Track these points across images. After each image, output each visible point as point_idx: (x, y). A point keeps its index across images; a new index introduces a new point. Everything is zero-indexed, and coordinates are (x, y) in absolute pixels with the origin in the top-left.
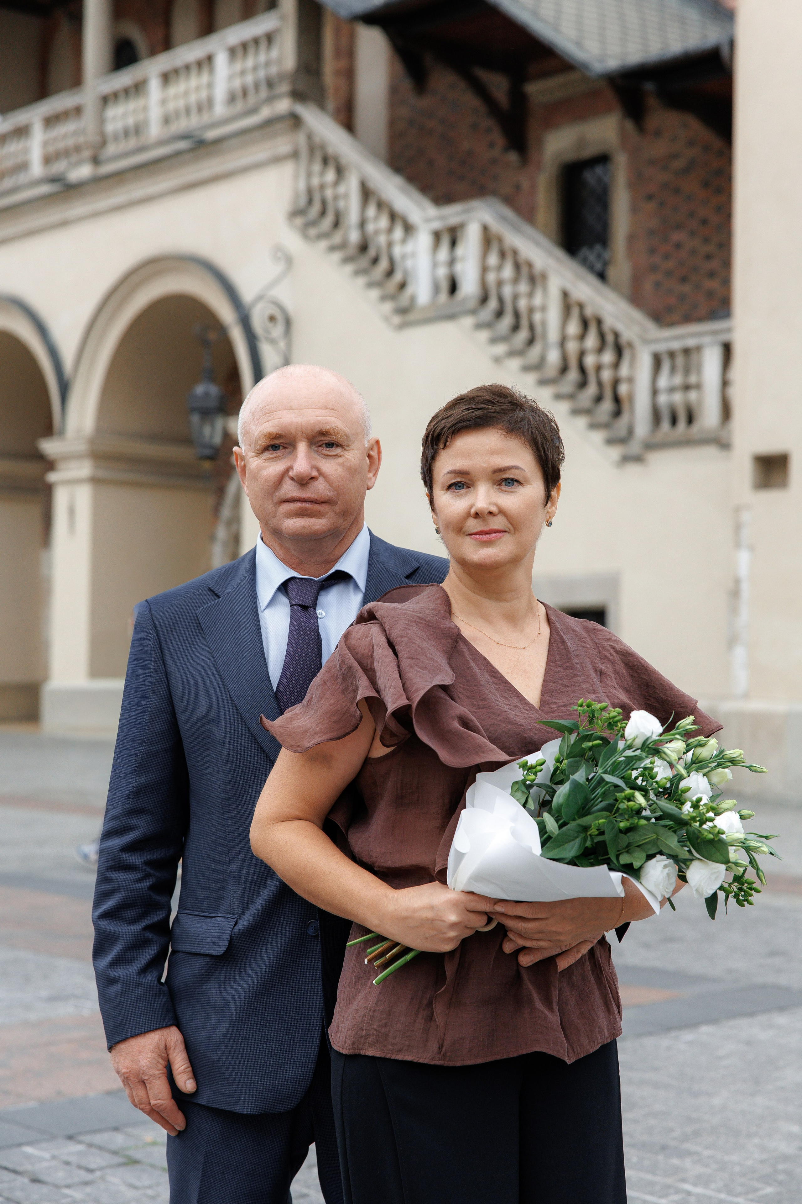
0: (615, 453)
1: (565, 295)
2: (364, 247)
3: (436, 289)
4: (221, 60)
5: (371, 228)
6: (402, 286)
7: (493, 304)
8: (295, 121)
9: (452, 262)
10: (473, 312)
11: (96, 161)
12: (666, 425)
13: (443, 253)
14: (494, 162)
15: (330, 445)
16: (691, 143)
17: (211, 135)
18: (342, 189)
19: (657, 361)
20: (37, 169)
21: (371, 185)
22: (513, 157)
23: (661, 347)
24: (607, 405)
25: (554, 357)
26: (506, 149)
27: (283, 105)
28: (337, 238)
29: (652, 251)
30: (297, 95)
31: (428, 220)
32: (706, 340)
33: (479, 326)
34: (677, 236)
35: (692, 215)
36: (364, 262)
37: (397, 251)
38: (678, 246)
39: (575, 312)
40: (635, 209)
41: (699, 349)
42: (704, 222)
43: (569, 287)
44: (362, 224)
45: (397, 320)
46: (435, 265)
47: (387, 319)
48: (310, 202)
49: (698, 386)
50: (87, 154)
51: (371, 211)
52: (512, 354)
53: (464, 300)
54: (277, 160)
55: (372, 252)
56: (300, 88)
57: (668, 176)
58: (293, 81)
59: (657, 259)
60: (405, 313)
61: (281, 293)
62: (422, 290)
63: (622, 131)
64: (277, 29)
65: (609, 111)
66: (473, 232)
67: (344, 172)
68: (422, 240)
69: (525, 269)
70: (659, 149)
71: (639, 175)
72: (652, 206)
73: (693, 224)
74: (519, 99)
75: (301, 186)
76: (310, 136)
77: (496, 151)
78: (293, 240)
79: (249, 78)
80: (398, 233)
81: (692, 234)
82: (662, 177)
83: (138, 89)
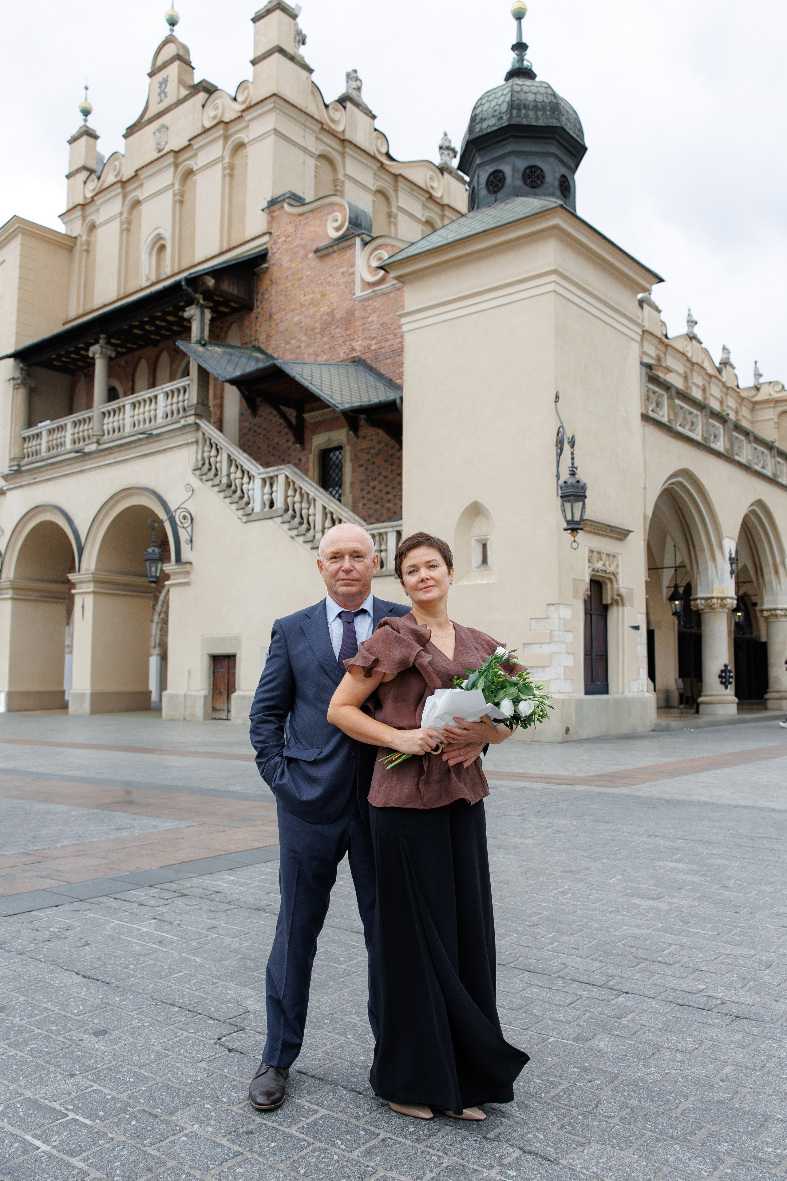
1: (324, 508)
2: (229, 486)
3: (264, 505)
4: (161, 398)
5: (232, 476)
6: (248, 503)
7: (291, 512)
8: (197, 427)
9: (271, 493)
10: (282, 516)
11: (98, 443)
13: (267, 489)
15: (358, 557)
16: (379, 443)
17: (155, 432)
18: (218, 459)
20: (69, 446)
21: (233, 456)
22: (298, 446)
26: (294, 443)
27: (191, 420)
28: (216, 481)
29: (362, 490)
30: (197, 415)
31: (260, 474)
32: (390, 529)
33: (283, 523)
34: (372, 484)
35: (380, 474)
36: (229, 492)
37: (245, 487)
38: (374, 488)
39: (329, 516)
40: (354, 471)
41: (386, 533)
42: (386, 477)
43: (326, 505)
44: (229, 475)
45: (245, 519)
46: (263, 494)
47: (240, 519)
48: (203, 464)
49: (386, 550)
50: (95, 439)
51: (233, 469)
52: (299, 535)
53: (277, 510)
54: (188, 444)
55: (233, 487)
56: (199, 412)
57: (369, 456)
58: (195, 409)
59: (364, 493)
60: (249, 516)
61: (189, 506)
62: (257, 505)
63: (348, 436)
64: (188, 385)
65: (342, 427)
66: (281, 479)
67: (220, 451)
68: (258, 482)
69: (305, 496)
70: (365, 444)
71: (356, 456)
72: (362, 470)
73: (381, 478)
74: (301, 420)
75: (200, 457)
76: (204, 434)
77: (290, 444)
78: (195, 482)
79: (175, 407)
80: (246, 479)
81: (380, 482)
82: (366, 457)
83: (120, 410)
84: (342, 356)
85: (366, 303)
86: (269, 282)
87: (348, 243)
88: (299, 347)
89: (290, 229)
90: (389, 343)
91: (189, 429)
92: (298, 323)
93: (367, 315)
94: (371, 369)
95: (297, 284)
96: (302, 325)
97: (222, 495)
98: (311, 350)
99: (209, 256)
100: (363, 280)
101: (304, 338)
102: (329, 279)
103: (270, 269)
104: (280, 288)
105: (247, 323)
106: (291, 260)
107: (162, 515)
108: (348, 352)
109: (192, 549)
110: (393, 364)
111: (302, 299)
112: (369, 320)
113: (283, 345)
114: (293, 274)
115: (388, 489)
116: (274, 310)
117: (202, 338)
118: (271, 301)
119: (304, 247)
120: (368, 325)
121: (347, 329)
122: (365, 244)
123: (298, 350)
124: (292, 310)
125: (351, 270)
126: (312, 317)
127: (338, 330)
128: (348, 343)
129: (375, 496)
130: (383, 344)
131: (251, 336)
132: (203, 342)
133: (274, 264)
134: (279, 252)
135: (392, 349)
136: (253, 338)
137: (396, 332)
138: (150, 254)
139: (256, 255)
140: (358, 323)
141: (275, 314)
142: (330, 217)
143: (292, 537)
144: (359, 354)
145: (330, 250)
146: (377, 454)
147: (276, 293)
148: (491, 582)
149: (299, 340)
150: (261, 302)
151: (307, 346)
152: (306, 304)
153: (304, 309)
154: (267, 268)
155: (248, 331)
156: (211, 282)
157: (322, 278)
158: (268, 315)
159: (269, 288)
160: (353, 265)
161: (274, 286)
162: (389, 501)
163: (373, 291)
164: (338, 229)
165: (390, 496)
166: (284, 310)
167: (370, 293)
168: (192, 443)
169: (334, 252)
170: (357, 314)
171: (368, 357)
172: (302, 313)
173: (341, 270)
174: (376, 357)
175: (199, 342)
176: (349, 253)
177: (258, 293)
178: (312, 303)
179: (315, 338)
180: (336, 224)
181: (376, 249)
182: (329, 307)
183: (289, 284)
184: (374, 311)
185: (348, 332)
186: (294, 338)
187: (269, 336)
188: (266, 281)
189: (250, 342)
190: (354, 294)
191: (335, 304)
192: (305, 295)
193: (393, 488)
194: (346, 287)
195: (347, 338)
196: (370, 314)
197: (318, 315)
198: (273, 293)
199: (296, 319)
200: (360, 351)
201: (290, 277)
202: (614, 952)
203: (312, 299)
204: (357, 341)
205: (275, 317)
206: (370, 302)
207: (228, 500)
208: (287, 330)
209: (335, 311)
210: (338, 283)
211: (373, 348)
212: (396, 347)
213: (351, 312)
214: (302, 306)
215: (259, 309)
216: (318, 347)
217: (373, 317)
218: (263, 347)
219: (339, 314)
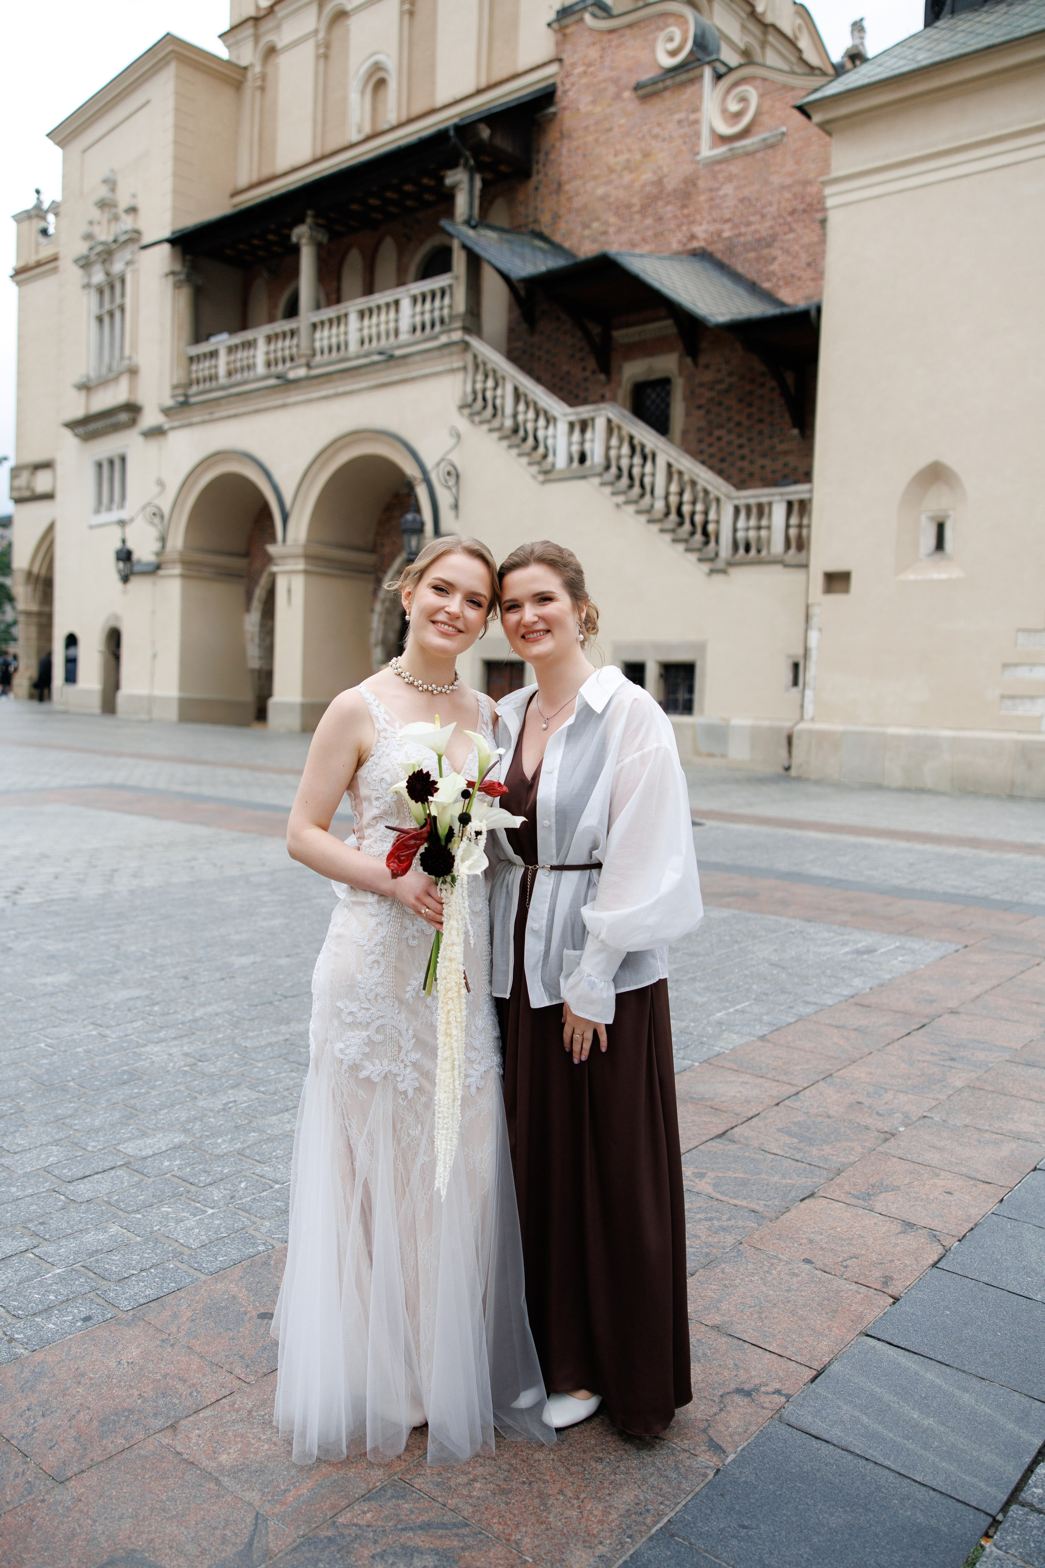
0: (705, 567)
1: (669, 466)
2: (515, 431)
3: (571, 459)
4: (406, 305)
5: (521, 418)
6: (545, 456)
7: (614, 470)
8: (466, 346)
9: (582, 443)
10: (600, 475)
11: (308, 366)
12: (742, 551)
13: (576, 436)
14: (586, 380)
16: (730, 374)
17: (398, 353)
18: (499, 392)
19: (737, 510)
20: (261, 369)
21: (521, 390)
22: (602, 377)
23: (741, 502)
24: (699, 537)
25: (660, 505)
26: (594, 372)
27: (457, 336)
28: (496, 423)
29: (700, 441)
30: (466, 330)
31: (565, 415)
33: (603, 484)
34: (717, 433)
35: (729, 419)
36: (517, 440)
37: (541, 434)
38: (719, 439)
39: (675, 477)
40: (688, 414)
42: (738, 424)
43: (672, 461)
44: (515, 415)
45: (541, 478)
46: (570, 444)
47: (534, 477)
48: (475, 400)
49: (769, 528)
50: (303, 361)
51: (521, 407)
52: (627, 502)
53: (593, 466)
54: (453, 371)
55: (521, 433)
56: (468, 324)
57: (713, 394)
58: (464, 320)
59: (703, 446)
60: (548, 474)
61: (454, 457)
62: (561, 461)
63: (681, 364)
64: (450, 286)
65: (671, 350)
66: (600, 424)
67: (500, 382)
68: (562, 427)
69: (638, 449)
70: (708, 376)
71: (693, 393)
72: (701, 413)
73: (731, 425)
74: (607, 339)
75: (469, 388)
76: (475, 357)
77: (588, 373)
78: (462, 424)
79: (427, 317)
80: (542, 422)
81: (730, 432)
82: (708, 394)
83: (340, 320)
84: (675, 246)
85: (717, 168)
86: (558, 135)
87: (691, 75)
88: (605, 233)
89: (593, 53)
90: (753, 228)
91: (454, 349)
92: (604, 198)
93: (717, 185)
94: (722, 267)
95: (602, 138)
96: (611, 200)
97: (505, 443)
98: (624, 238)
99: (459, 96)
100: (713, 132)
101: (613, 220)
102: (656, 130)
103: (559, 116)
104: (575, 144)
105: (521, 197)
106: (594, 102)
107: (410, 469)
108: (685, 240)
109: (457, 516)
110: (758, 259)
111: (611, 160)
112: (721, 193)
113: (579, 229)
114: (597, 123)
115: (743, 441)
116: (565, 178)
117: (471, 217)
118: (560, 164)
119: (615, 81)
120: (718, 201)
121: (684, 206)
122: (719, 77)
123: (603, 238)
124: (595, 178)
125: (692, 117)
126: (628, 187)
127: (669, 208)
128: (684, 228)
129: (721, 450)
130: (743, 230)
131: (527, 216)
132: (473, 223)
133: (565, 109)
134: (574, 89)
135: (757, 236)
136: (531, 219)
137: (765, 211)
138: (363, 93)
139: (539, 94)
140: (702, 198)
141: (569, 182)
142: (662, 36)
143: (618, 506)
144: (702, 244)
145: (660, 86)
146: (727, 391)
147: (569, 151)
148: (954, 576)
149: (606, 223)
150: (544, 165)
151: (619, 231)
152: (618, 168)
153: (614, 176)
154: (555, 114)
155: (521, 209)
156: (485, 133)
157: (645, 129)
158: (555, 186)
159: (558, 145)
160: (696, 109)
161: (566, 141)
162: (743, 458)
163: (731, 150)
164: (673, 53)
165: (745, 451)
166: (581, 177)
167: (724, 153)
168: (458, 370)
169: (665, 89)
170: (702, 184)
171: (718, 249)
172: (610, 182)
173: (677, 117)
174: (730, 249)
175: (468, 223)
176: (689, 91)
177: (538, 151)
178: (628, 167)
179: (632, 220)
180: (671, 46)
181: (736, 84)
182: (655, 173)
183: (590, 139)
184: (730, 178)
185: (686, 211)
186: (597, 219)
187: (556, 217)
188: (552, 134)
189: (526, 225)
190: (698, 153)
191: (665, 170)
192: (616, 155)
193: (750, 440)
194: (685, 143)
195: (685, 220)
196: (723, 184)
197: (637, 186)
198: (564, 152)
199: (600, 191)
200: (705, 240)
201: (592, 128)
203: (628, 161)
204: (701, 224)
205: (567, 187)
206: (724, 166)
207: (514, 452)
208: (585, 207)
209: (665, 180)
210: (671, 136)
211: (726, 234)
212: (764, 233)
213: (691, 182)
214: (611, 171)
215: (541, 176)
216: (636, 232)
217: (728, 189)
218: (547, 231)
219: (671, 184)
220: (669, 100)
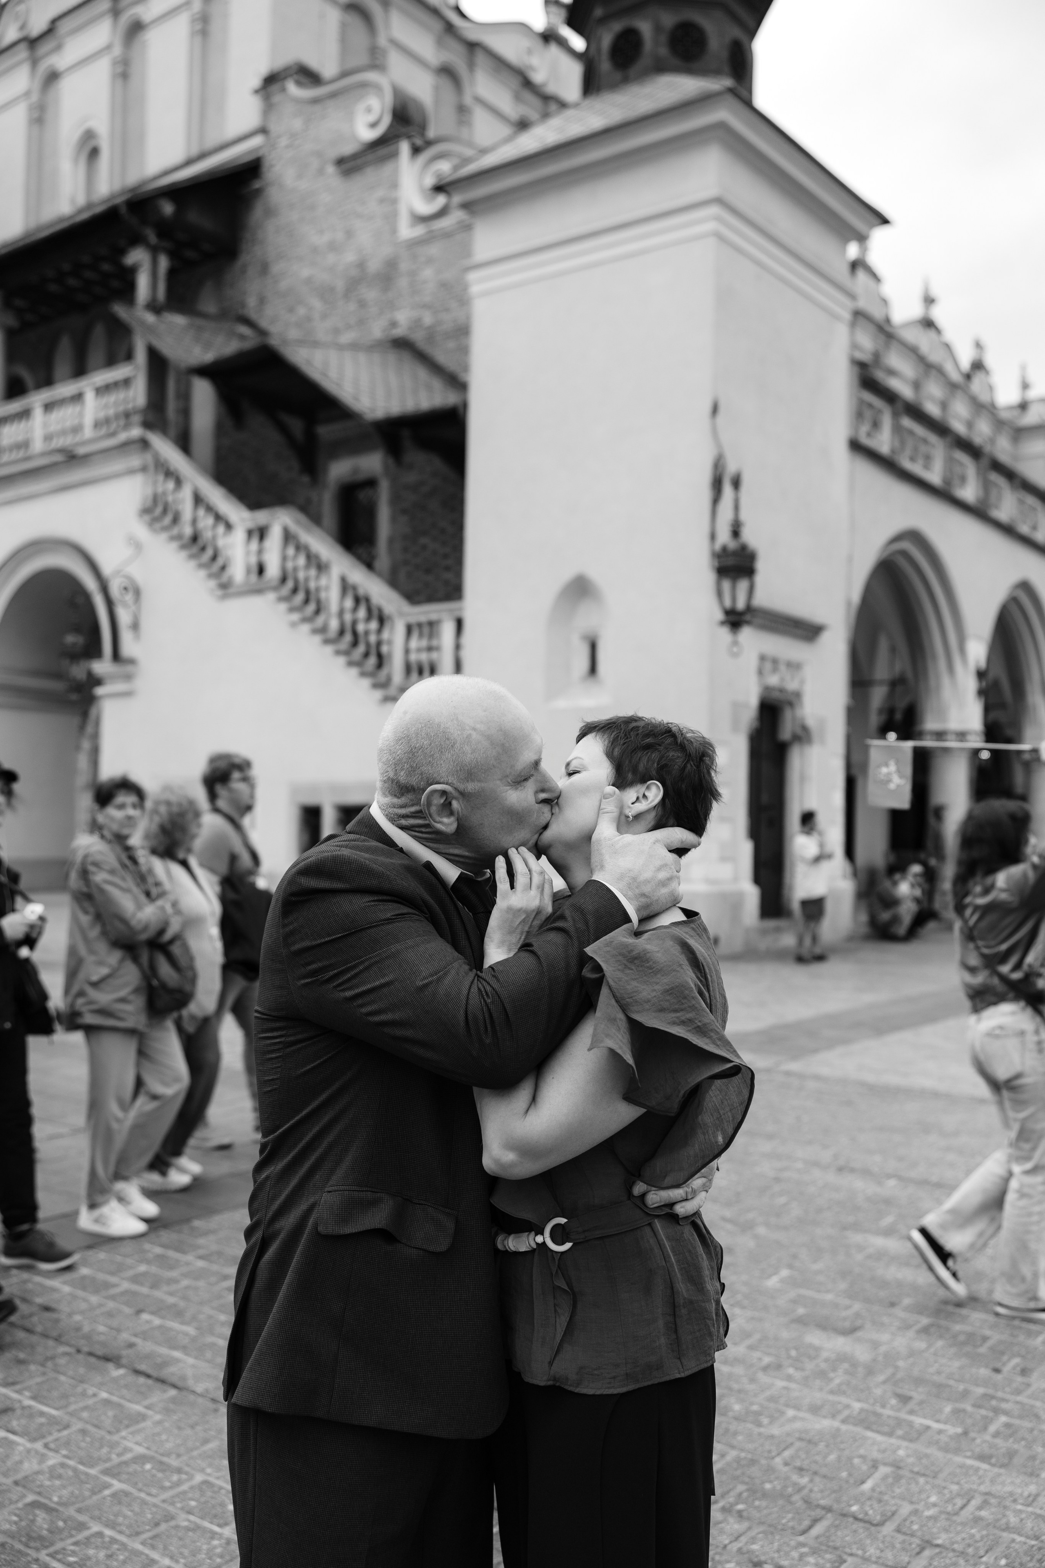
0: (378, 694)
1: (343, 579)
2: (195, 538)
3: (248, 571)
4: (90, 397)
5: (200, 524)
6: (223, 568)
7: (290, 584)
8: (144, 444)
9: (260, 552)
10: (275, 589)
13: (254, 546)
14: (292, 481)
16: (434, 474)
17: (81, 451)
18: (179, 496)
19: (409, 629)
21: (201, 493)
23: (413, 620)
24: (372, 660)
25: (334, 624)
26: (299, 473)
27: (136, 432)
28: (175, 531)
29: (405, 550)
30: (147, 425)
31: (243, 521)
32: (444, 615)
33: (279, 599)
34: (424, 540)
35: (434, 526)
36: (195, 550)
37: (220, 542)
38: (424, 547)
39: (350, 592)
40: (393, 519)
41: (439, 622)
42: (443, 531)
43: (346, 573)
44: (194, 521)
45: (220, 593)
46: (248, 553)
47: (212, 592)
48: (155, 503)
49: (438, 649)
51: (201, 512)
52: (305, 620)
53: (269, 580)
54: (131, 472)
55: (200, 543)
56: (149, 420)
57: (417, 497)
58: (144, 414)
59: (408, 556)
60: (226, 588)
61: (132, 569)
62: (238, 572)
63: (385, 464)
64: (132, 376)
65: (376, 449)
66: (277, 531)
67: (181, 483)
68: (239, 535)
69: (314, 559)
70: (411, 478)
71: (398, 496)
72: (406, 518)
73: (435, 532)
74: (311, 437)
75: (149, 492)
76: (156, 456)
77: (293, 473)
78: (141, 531)
79: (111, 410)
80: (221, 529)
81: (434, 539)
82: (412, 498)
83: (25, 414)
84: (377, 334)
85: (417, 250)
86: (263, 212)
87: (390, 150)
88: (310, 318)
89: (297, 124)
90: (449, 315)
91: (133, 447)
92: (309, 281)
93: (417, 269)
94: (423, 358)
95: (307, 216)
96: (316, 283)
97: (184, 553)
98: (328, 324)
99: (170, 168)
100: (411, 211)
101: (317, 304)
102: (359, 208)
103: (265, 190)
104: (281, 222)
105: (227, 279)
106: (299, 177)
107: (90, 583)
108: (386, 328)
109: (136, 639)
110: (454, 349)
111: (316, 240)
112: (421, 277)
113: (284, 314)
114: (302, 200)
116: (271, 258)
117: (154, 300)
118: (267, 243)
119: (319, 155)
120: (419, 285)
121: (386, 290)
122: (416, 150)
123: (307, 323)
124: (300, 259)
125: (392, 195)
126: (332, 269)
127: (371, 292)
128: (386, 314)
129: (425, 560)
130: (443, 317)
131: (234, 299)
132: (156, 307)
133: (271, 183)
134: (280, 162)
135: (453, 324)
136: (237, 303)
137: (459, 296)
138: (76, 162)
139: (243, 167)
140: (403, 282)
141: (274, 262)
142: (361, 107)
143: (293, 624)
144: (404, 332)
145: (361, 161)
146: (431, 494)
147: (275, 230)
148: (601, 703)
149: (311, 308)
150: (251, 244)
151: (324, 316)
152: (323, 248)
153: (318, 257)
154: (260, 188)
156: (168, 208)
157: (347, 206)
158: (261, 266)
159: (264, 222)
160: (395, 187)
161: (271, 219)
163: (430, 230)
164: (373, 125)
166: (286, 258)
167: (423, 233)
168: (136, 471)
169: (367, 164)
170: (402, 267)
171: (418, 338)
172: (314, 263)
173: (378, 194)
174: (430, 338)
175: (149, 307)
176: (390, 166)
177: (245, 229)
178: (333, 247)
179: (336, 305)
180: (372, 118)
181: (432, 160)
182: (357, 254)
183: (296, 216)
184: (430, 261)
185: (387, 296)
186: (302, 303)
187: (262, 301)
188: (257, 212)
189: (233, 309)
190: (397, 233)
191: (367, 251)
192: (320, 234)
194: (385, 222)
195: (386, 306)
196: (422, 267)
197: (340, 267)
198: (270, 231)
199: (305, 272)
200: (406, 328)
201: (297, 205)
202: (768, 1486)
203: (332, 241)
204: (402, 310)
205: (273, 268)
206: (424, 248)
207: (193, 563)
208: (291, 290)
209: (368, 262)
210: (372, 216)
211: (427, 322)
212: (460, 321)
213: (391, 265)
214: (316, 251)
215: (248, 256)
216: (341, 319)
217: (428, 273)
218: (253, 315)
219: (374, 266)
220: (370, 175)
